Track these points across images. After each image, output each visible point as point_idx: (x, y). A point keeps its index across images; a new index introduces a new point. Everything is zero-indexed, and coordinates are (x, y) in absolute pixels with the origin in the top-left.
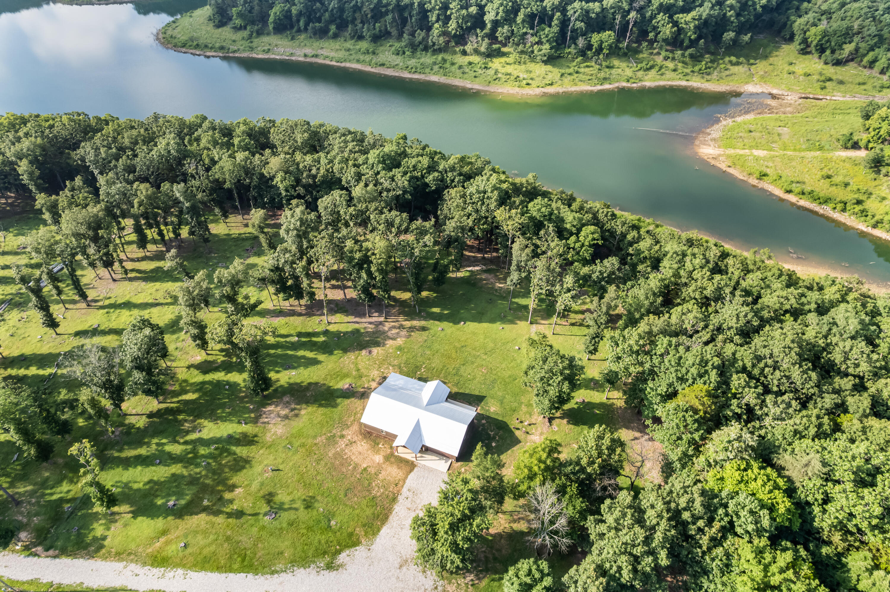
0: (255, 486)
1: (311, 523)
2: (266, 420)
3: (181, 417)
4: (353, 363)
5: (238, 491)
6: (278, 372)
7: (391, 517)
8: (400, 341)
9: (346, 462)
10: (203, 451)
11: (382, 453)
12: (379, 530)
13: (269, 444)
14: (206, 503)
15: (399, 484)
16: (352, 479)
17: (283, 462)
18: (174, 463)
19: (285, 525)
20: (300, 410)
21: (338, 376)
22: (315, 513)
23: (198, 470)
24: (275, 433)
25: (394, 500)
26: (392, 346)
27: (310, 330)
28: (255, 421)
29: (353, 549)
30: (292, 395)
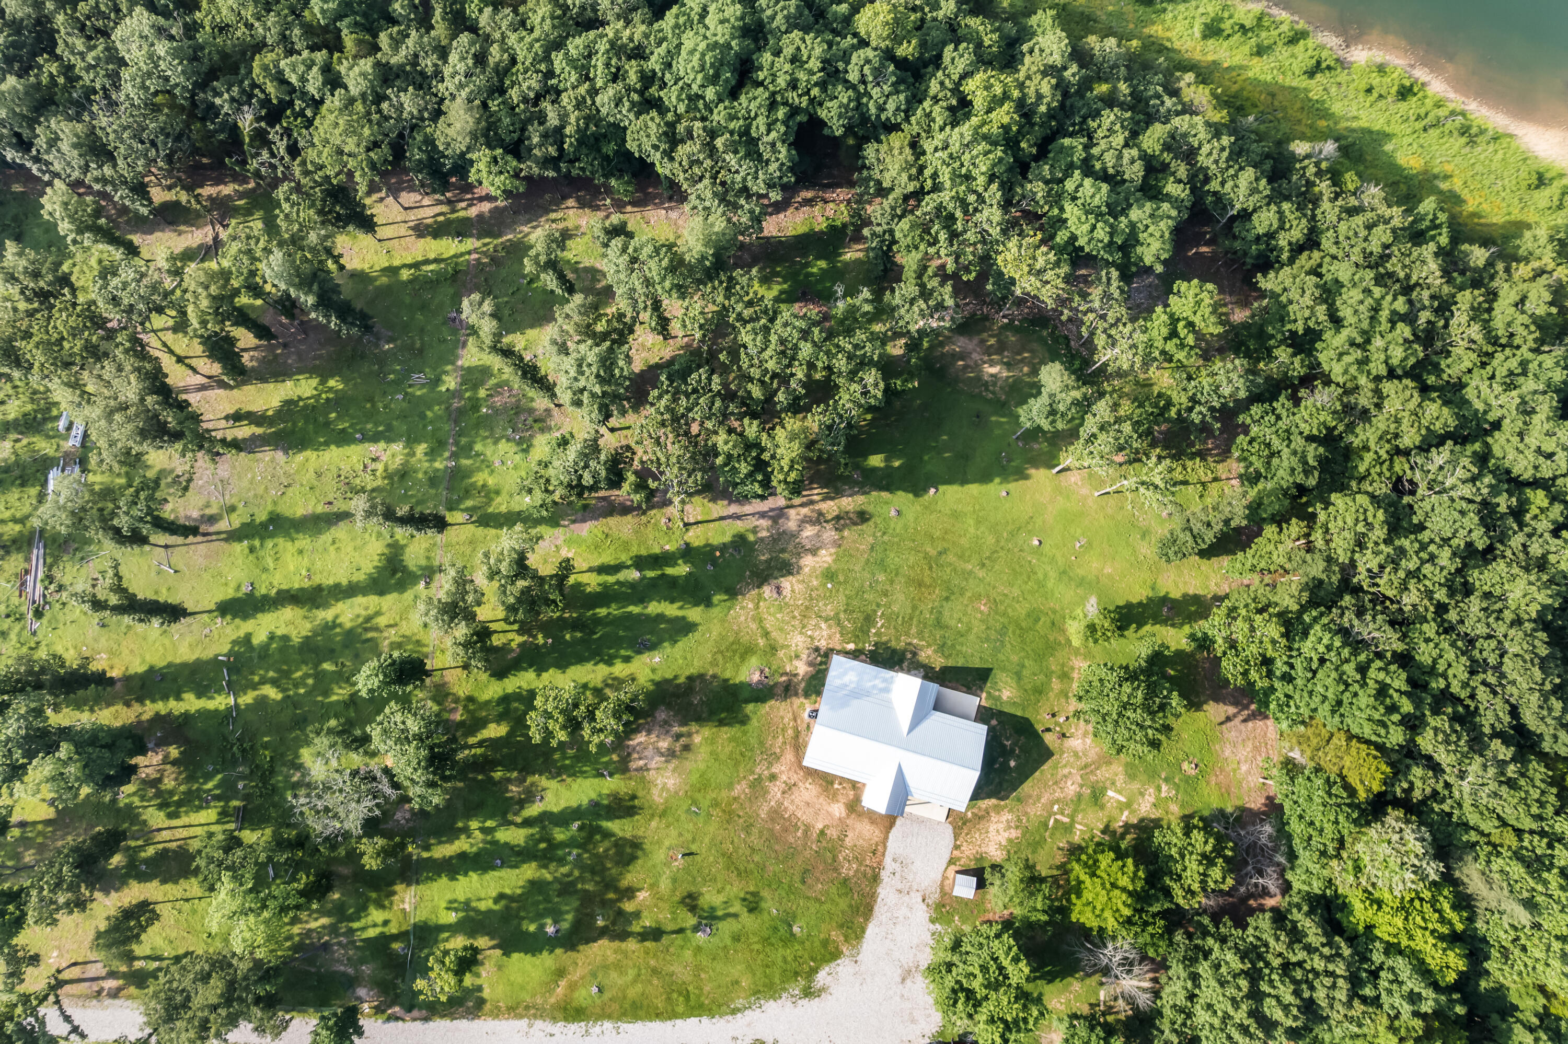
0: (665, 885)
1: (766, 934)
2: (641, 763)
3: (498, 775)
4: (754, 619)
5: (641, 896)
6: (627, 659)
7: (876, 908)
8: (826, 557)
9: (790, 825)
10: (560, 835)
11: (843, 800)
12: (863, 931)
13: (661, 807)
14: (600, 923)
15: (878, 850)
16: (807, 853)
17: (694, 840)
18: (524, 862)
19: (728, 942)
20: (689, 735)
21: (735, 652)
22: (766, 916)
23: (564, 870)
24: (664, 788)
25: (875, 879)
26: (814, 569)
27: (657, 550)
28: (623, 768)
29: (833, 965)
30: (669, 706)
